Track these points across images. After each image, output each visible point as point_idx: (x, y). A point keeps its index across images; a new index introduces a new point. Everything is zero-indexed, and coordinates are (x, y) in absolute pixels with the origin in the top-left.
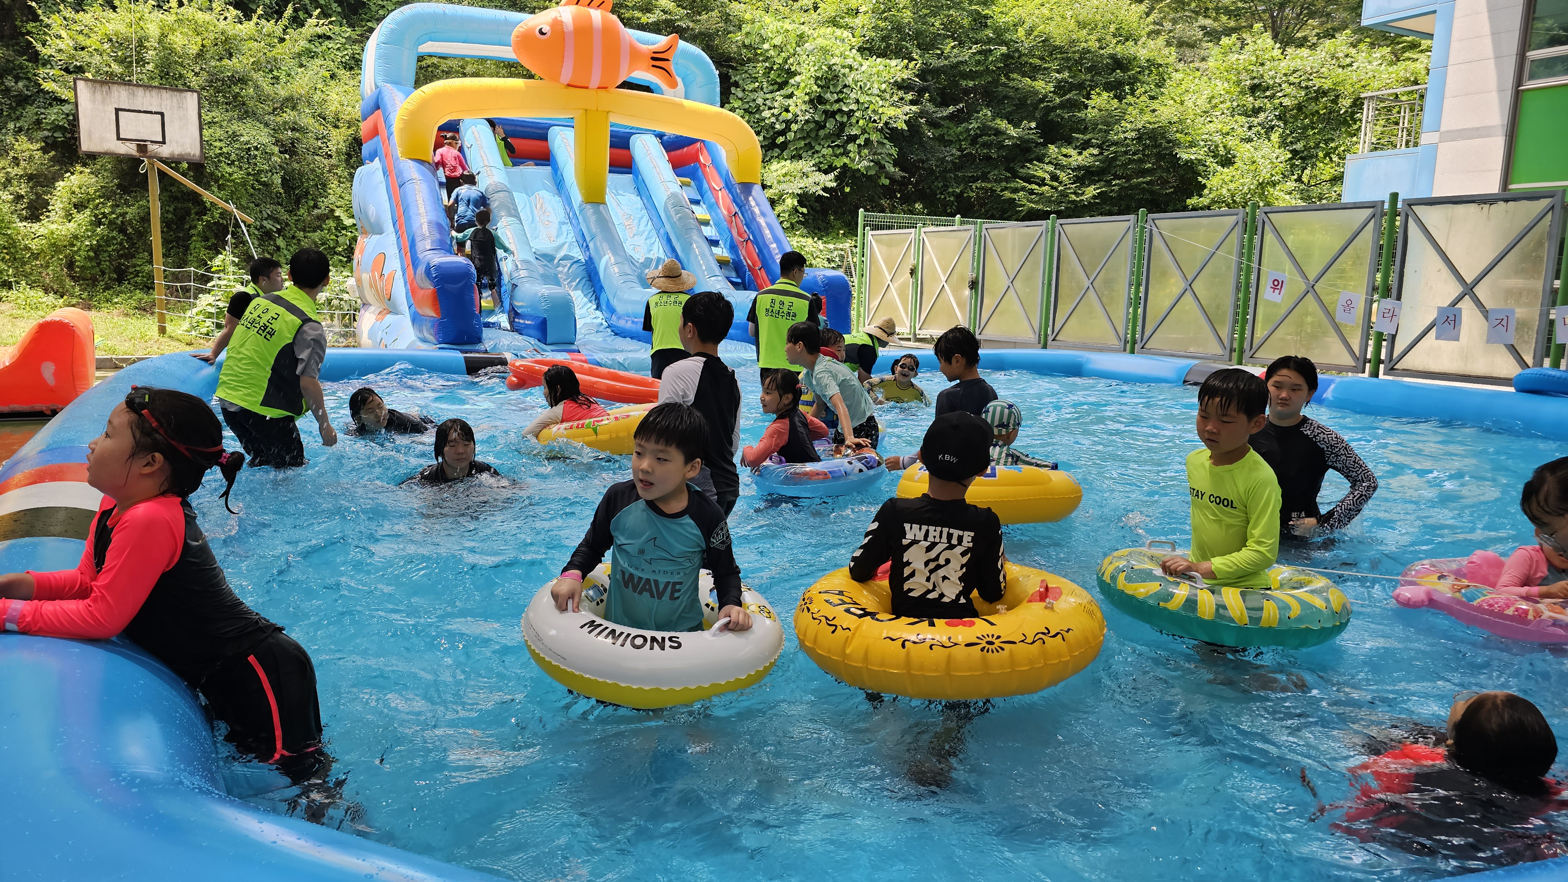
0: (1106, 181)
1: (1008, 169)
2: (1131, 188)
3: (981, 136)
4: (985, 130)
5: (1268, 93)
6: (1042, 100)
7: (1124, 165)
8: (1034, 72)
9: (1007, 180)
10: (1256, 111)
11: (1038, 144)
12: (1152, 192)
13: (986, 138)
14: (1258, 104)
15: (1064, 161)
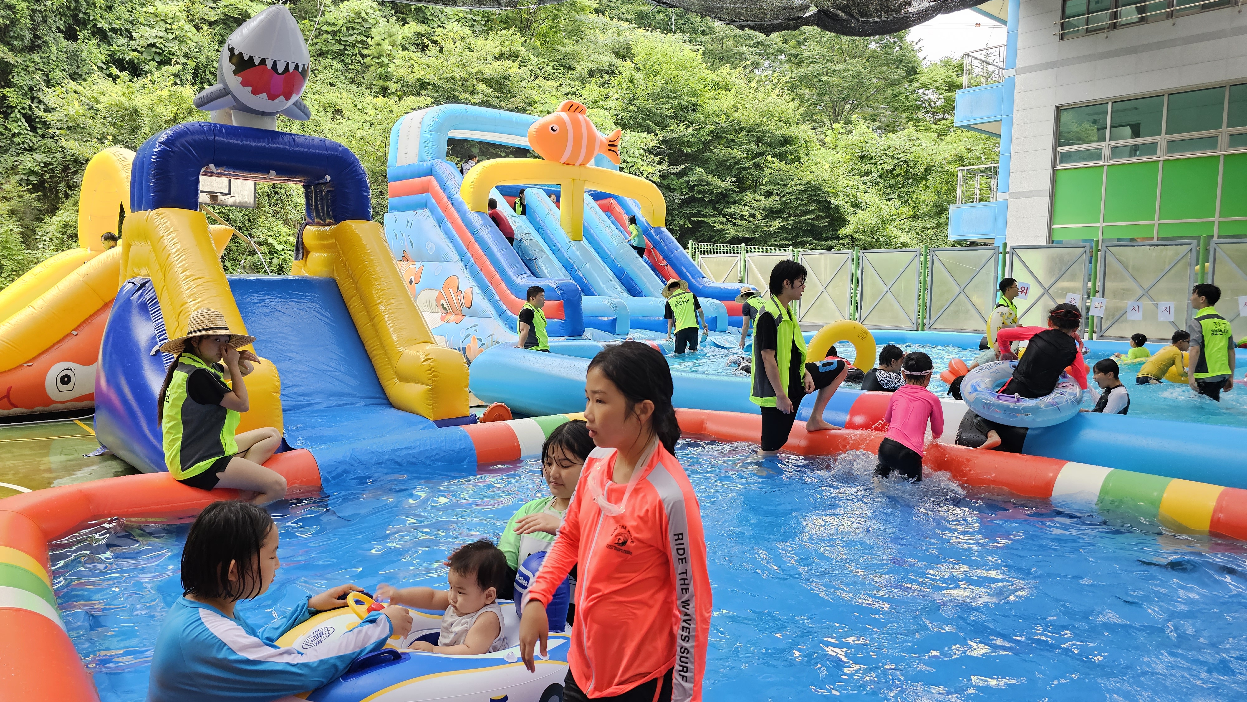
0: (784, 217)
1: (715, 209)
2: (800, 222)
3: (697, 186)
4: (701, 182)
5: (873, 161)
6: (737, 163)
7: (796, 208)
8: (730, 143)
9: (714, 216)
10: (866, 173)
11: (736, 192)
12: (813, 225)
13: (700, 188)
14: (868, 168)
15: (755, 204)
